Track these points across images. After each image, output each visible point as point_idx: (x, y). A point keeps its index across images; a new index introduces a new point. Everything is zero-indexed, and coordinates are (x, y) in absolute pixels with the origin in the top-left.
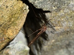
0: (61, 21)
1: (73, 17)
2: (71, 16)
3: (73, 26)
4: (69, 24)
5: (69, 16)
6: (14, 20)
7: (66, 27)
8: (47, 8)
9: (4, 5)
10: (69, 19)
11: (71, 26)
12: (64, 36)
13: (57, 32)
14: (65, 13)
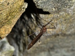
0: (55, 23)
1: (67, 20)
2: (65, 19)
3: (65, 29)
4: (61, 27)
5: (63, 19)
6: (10, 18)
7: (58, 30)
8: (48, 9)
9: (6, 2)
10: (63, 22)
11: (64, 29)
12: (51, 39)
13: (48, 34)
14: (60, 15)
